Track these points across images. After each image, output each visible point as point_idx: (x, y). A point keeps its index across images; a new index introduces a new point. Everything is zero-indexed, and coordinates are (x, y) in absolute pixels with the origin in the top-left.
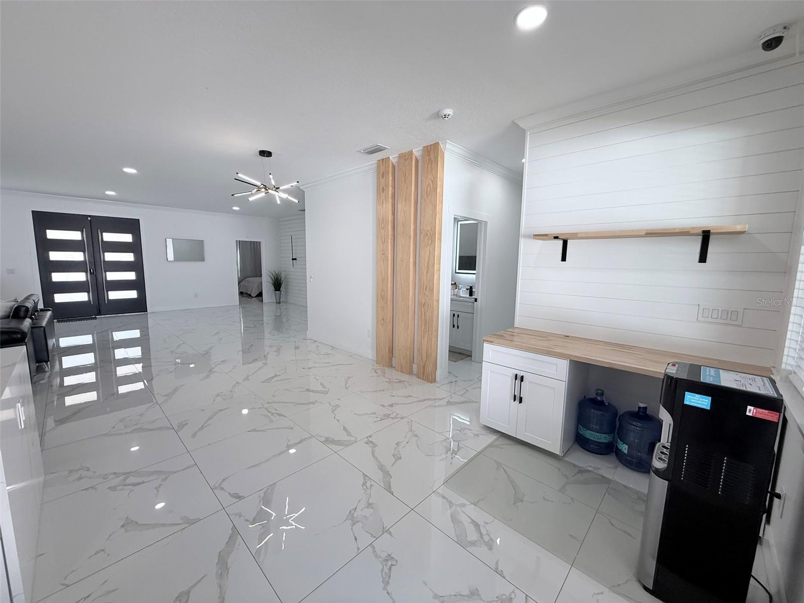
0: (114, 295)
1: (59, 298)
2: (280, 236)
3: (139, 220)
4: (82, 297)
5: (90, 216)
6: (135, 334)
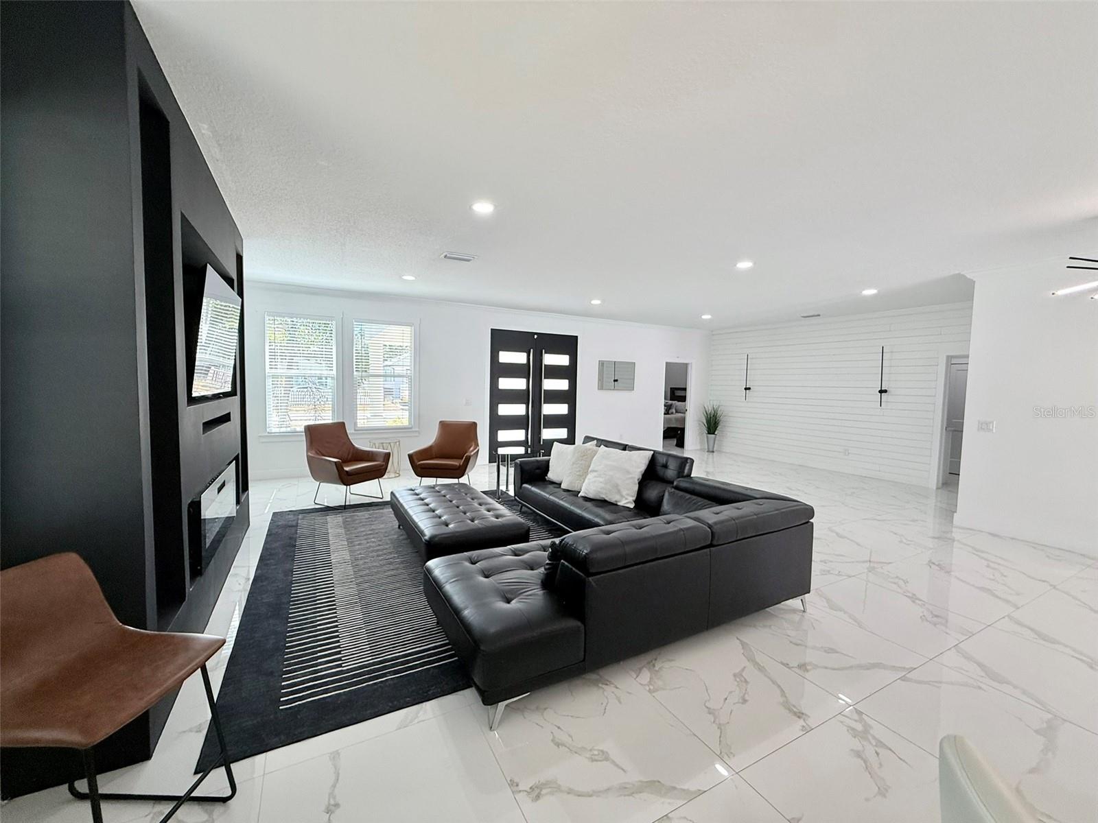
2: (711, 385)
3: (577, 337)
5: (536, 334)
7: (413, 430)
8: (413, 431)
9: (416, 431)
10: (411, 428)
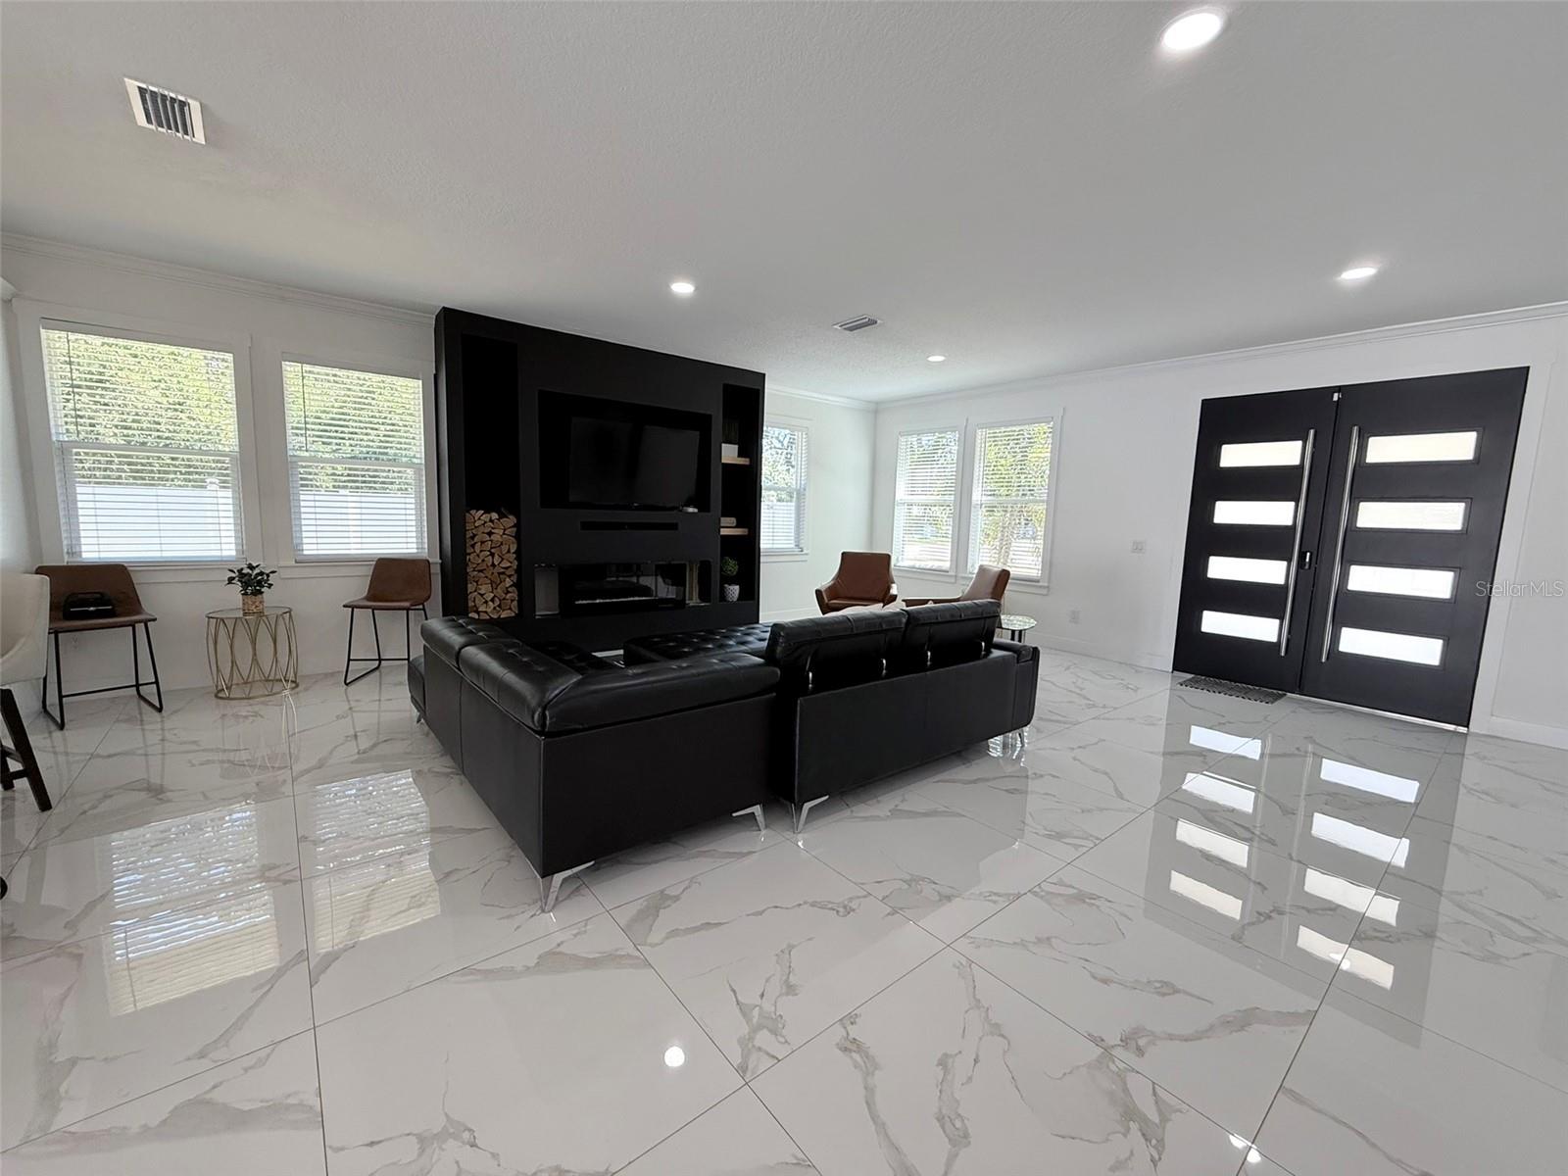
0: (1355, 641)
1: (1216, 622)
4: (1263, 629)
5: (1339, 389)
6: (1404, 790)
7: (1040, 584)
8: (1041, 587)
9: (1044, 587)
10: (1038, 581)
